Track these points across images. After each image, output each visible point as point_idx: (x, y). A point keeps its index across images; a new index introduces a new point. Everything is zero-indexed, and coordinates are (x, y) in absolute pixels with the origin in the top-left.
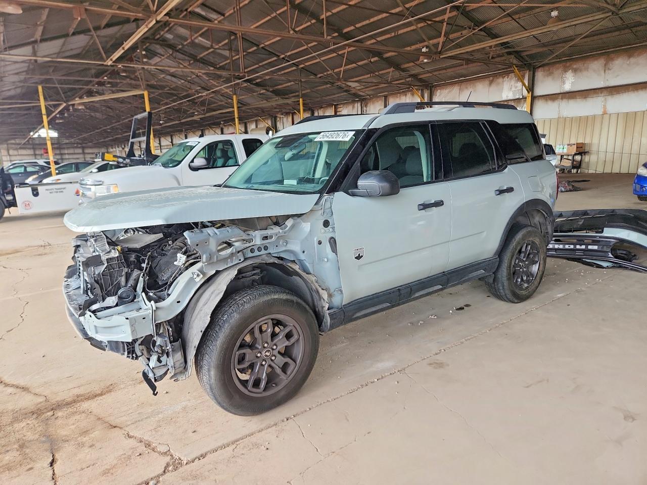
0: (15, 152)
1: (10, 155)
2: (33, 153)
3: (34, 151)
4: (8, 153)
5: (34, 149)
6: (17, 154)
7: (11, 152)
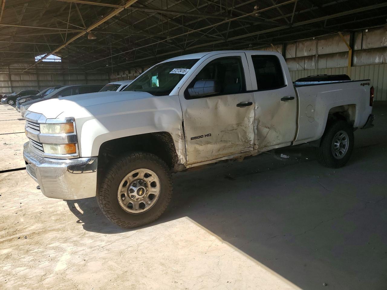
0: (17, 78)
1: (11, 81)
2: (36, 79)
3: (38, 78)
4: (10, 79)
5: (38, 75)
6: (20, 80)
7: (13, 77)
